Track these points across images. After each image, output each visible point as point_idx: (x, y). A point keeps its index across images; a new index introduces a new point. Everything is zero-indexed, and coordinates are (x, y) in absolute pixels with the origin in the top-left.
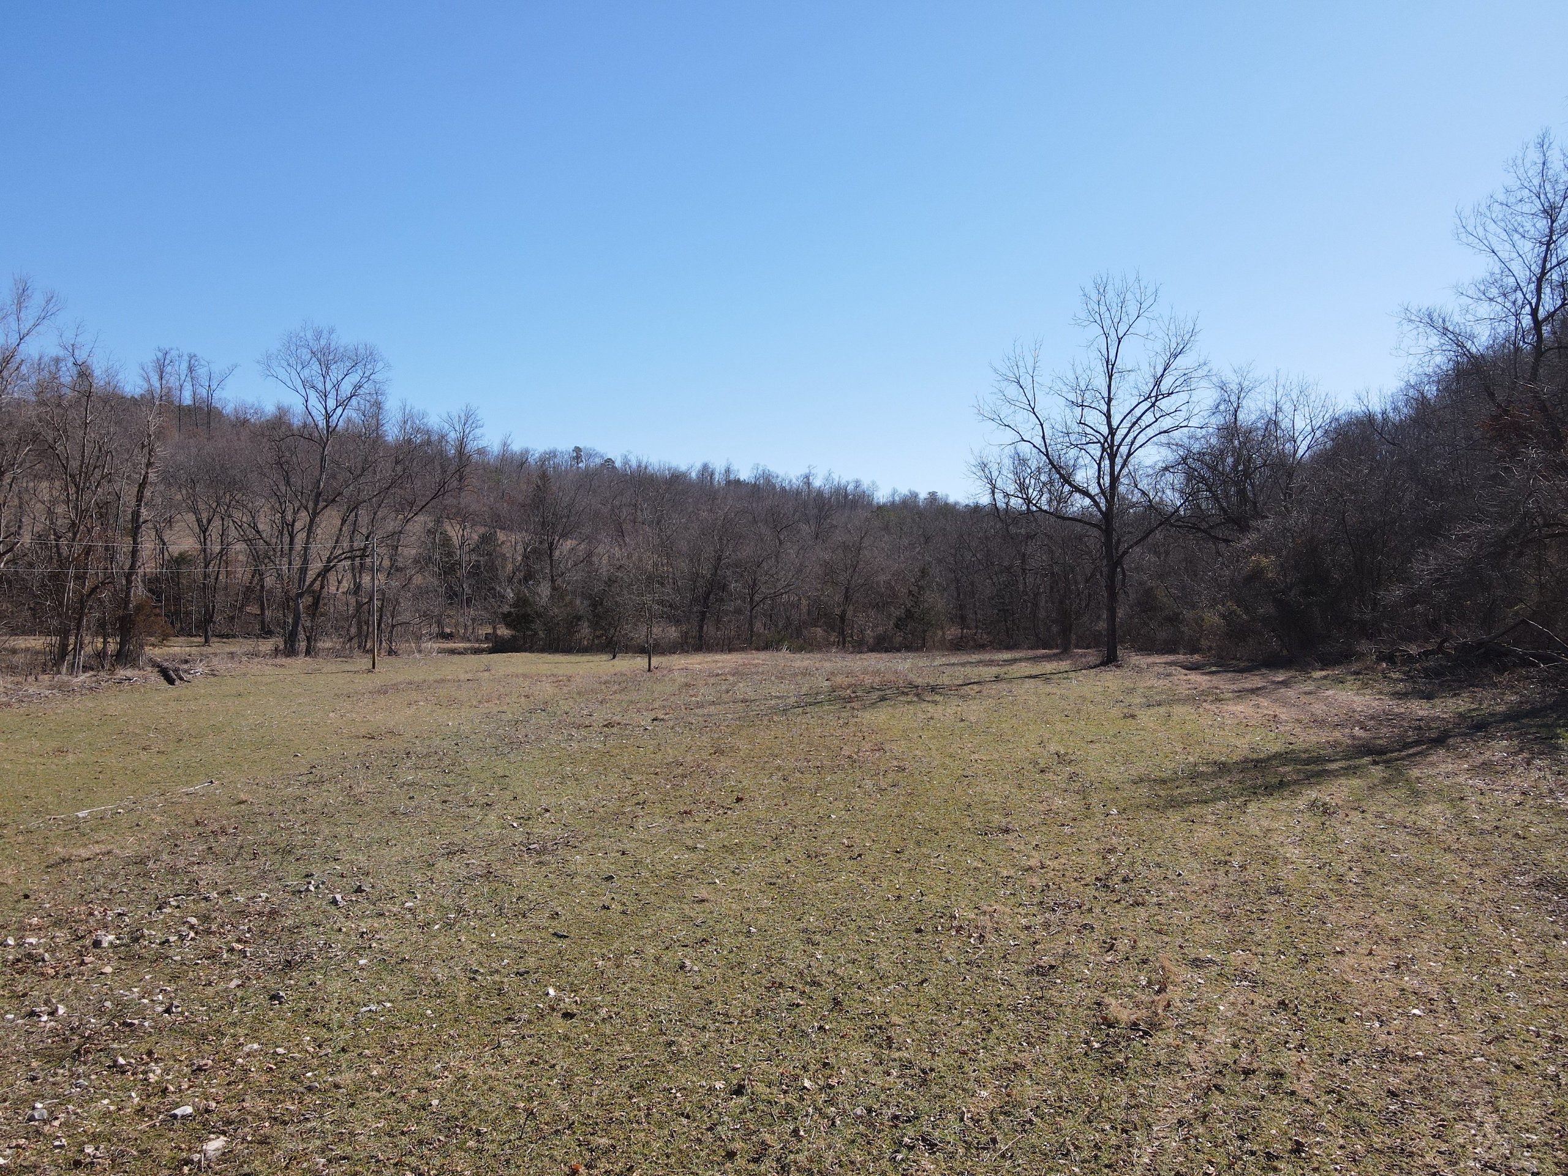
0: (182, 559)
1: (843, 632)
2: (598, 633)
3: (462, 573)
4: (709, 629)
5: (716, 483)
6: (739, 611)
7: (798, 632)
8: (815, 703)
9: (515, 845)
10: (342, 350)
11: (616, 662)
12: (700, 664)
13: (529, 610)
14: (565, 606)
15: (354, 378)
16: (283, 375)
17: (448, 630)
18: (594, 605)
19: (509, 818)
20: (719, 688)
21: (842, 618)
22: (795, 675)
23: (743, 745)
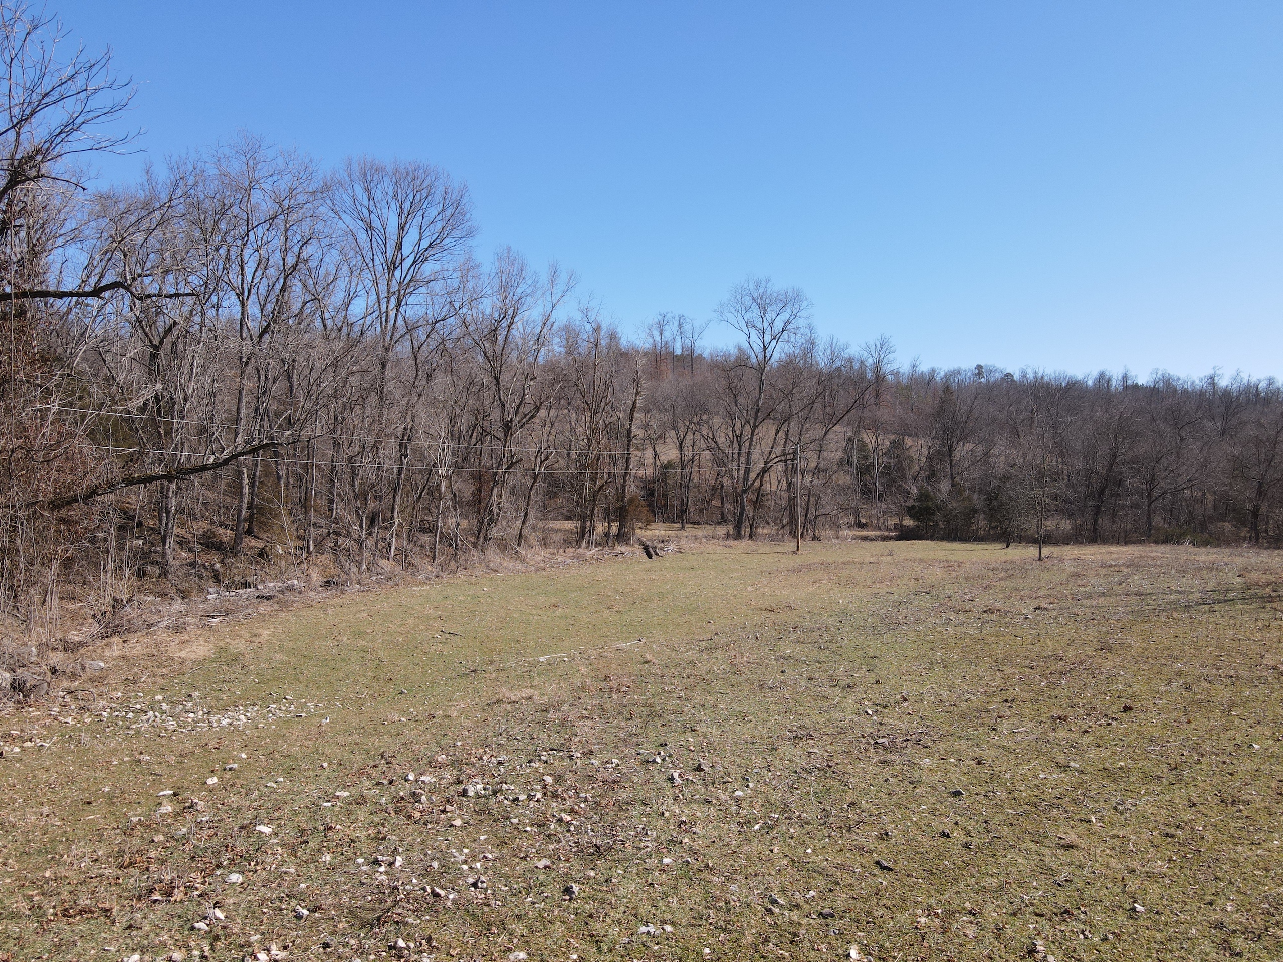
0: (668, 466)
1: (1256, 526)
2: (993, 525)
3: (876, 473)
4: (1104, 522)
5: (1113, 389)
6: (1135, 506)
7: (1203, 526)
8: (1225, 601)
9: (863, 736)
10: (775, 294)
11: (1010, 550)
12: (1093, 554)
13: (930, 503)
14: (963, 500)
15: (785, 316)
16: (732, 319)
17: (864, 521)
18: (990, 499)
19: (866, 703)
20: (1110, 579)
21: (1255, 513)
22: (1200, 569)
23: (1136, 643)
